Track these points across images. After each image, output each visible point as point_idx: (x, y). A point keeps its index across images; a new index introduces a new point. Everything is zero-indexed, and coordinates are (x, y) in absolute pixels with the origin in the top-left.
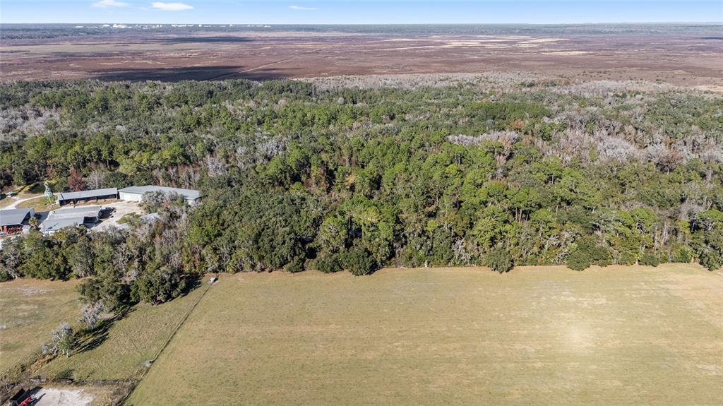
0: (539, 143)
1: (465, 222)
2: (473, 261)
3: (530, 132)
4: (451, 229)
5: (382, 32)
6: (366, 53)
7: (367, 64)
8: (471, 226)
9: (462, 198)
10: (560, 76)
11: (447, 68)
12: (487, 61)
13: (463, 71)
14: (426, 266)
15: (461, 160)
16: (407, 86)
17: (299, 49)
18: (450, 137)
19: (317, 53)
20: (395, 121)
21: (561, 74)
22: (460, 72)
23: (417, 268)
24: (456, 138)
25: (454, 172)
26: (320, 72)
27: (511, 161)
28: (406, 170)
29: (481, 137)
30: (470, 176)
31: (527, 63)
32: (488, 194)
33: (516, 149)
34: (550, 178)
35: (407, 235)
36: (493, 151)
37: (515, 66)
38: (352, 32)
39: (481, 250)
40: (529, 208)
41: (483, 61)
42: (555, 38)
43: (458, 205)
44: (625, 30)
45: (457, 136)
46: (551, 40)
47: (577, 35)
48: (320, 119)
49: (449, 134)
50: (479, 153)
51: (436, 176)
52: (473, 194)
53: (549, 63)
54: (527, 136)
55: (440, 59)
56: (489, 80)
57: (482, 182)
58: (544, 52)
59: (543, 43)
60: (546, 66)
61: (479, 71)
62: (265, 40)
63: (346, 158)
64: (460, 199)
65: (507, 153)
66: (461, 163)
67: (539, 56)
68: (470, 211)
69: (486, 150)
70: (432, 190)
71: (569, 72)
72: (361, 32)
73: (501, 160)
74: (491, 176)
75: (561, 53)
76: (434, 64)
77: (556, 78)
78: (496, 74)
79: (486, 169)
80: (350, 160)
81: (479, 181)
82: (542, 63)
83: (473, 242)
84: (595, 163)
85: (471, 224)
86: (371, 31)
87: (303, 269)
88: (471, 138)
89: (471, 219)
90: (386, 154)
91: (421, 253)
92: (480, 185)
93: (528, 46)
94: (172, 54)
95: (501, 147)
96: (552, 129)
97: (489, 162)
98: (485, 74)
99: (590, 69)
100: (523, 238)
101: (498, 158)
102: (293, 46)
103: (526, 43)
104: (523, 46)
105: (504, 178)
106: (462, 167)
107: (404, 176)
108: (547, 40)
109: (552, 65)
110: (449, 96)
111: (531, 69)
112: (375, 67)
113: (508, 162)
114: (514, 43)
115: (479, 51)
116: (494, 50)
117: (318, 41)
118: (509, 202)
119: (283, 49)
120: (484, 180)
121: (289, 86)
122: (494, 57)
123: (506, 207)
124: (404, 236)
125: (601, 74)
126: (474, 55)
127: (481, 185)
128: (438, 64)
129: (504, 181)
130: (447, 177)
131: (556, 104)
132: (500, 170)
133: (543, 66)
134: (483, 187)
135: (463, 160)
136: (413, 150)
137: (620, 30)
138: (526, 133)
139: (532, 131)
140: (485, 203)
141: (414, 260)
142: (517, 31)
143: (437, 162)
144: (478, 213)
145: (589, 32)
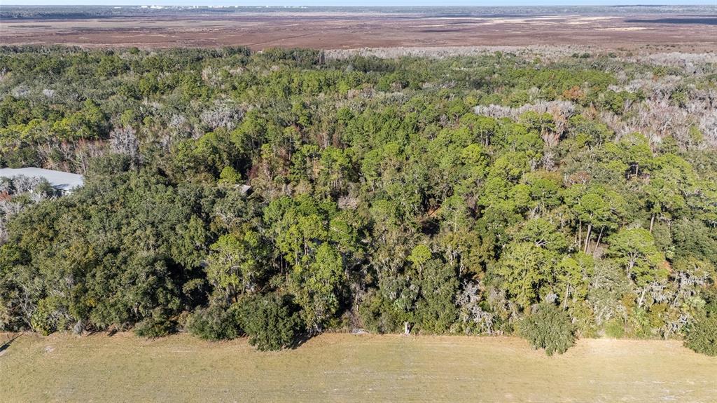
0: (608, 117)
1: (485, 246)
2: (497, 325)
3: (591, 104)
4: (458, 258)
5: (421, 12)
6: (398, 29)
7: (396, 38)
8: (497, 252)
9: (483, 201)
10: (619, 49)
11: (485, 42)
12: (533, 36)
13: (504, 45)
14: (407, 331)
15: (489, 139)
16: (435, 55)
17: (328, 26)
18: (477, 109)
19: (346, 28)
20: (407, 90)
21: (620, 47)
22: (500, 45)
23: (389, 335)
24: (486, 109)
25: (475, 156)
26: (341, 45)
27: (566, 142)
28: (401, 152)
29: (521, 109)
30: (500, 162)
31: (578, 37)
32: (530, 194)
33: (573, 125)
34: (632, 170)
35: (376, 268)
36: (540, 126)
37: (563, 40)
38: (389, 12)
39: (513, 308)
40: (606, 223)
41: (528, 36)
42: (609, 16)
43: (475, 213)
44: (685, 9)
45: (488, 106)
46: (604, 18)
47: (633, 14)
48: (308, 86)
49: (477, 105)
50: (516, 129)
51: (445, 163)
52: (503, 194)
53: (604, 37)
54: (587, 109)
55: (478, 34)
56: (534, 52)
57: (520, 173)
58: (598, 28)
59: (595, 20)
60: (601, 40)
61: (522, 45)
62: (296, 18)
63: (325, 134)
64: (479, 203)
65: (560, 131)
66: (489, 143)
67: (592, 31)
68: (496, 226)
69: (528, 125)
70: (437, 184)
71: (629, 46)
72: (398, 12)
73: (551, 140)
74: (535, 164)
75: (617, 29)
76: (472, 39)
77: (614, 51)
78: (543, 47)
79: (528, 152)
80: (331, 138)
81: (515, 172)
82: (597, 37)
83: (497, 288)
84: (701, 148)
85: (497, 249)
86: (410, 11)
87: (173, 329)
88: (507, 109)
89: (497, 240)
90: (380, 129)
91: (399, 305)
92: (516, 179)
93: (578, 23)
94: (193, 30)
95: (550, 122)
96: (625, 100)
97: (533, 142)
98: (529, 47)
99: (655, 43)
100: (596, 285)
101: (546, 137)
102: (322, 24)
103: (575, 21)
104: (572, 23)
105: (556, 168)
106: (489, 150)
107: (395, 161)
108: (599, 18)
109: (607, 39)
110: (484, 64)
111: (584, 43)
112: (405, 41)
113: (562, 143)
114: (563, 21)
115: (523, 27)
116: (540, 27)
117: (351, 19)
118: (568, 210)
119: (311, 26)
120: (524, 170)
121: (292, 53)
122: (541, 33)
123: (563, 221)
124: (371, 269)
125: (669, 48)
126: (518, 31)
127: (519, 177)
128: (475, 38)
129: (556, 174)
130: (463, 164)
131: (622, 72)
132: (550, 155)
133: (598, 40)
134: (522, 181)
135: (493, 139)
136: (422, 125)
137: (681, 9)
138: (586, 106)
139: (593, 103)
140: (523, 212)
141: (384, 320)
142: (566, 10)
143: (451, 142)
144: (511, 231)
145: (645, 11)
